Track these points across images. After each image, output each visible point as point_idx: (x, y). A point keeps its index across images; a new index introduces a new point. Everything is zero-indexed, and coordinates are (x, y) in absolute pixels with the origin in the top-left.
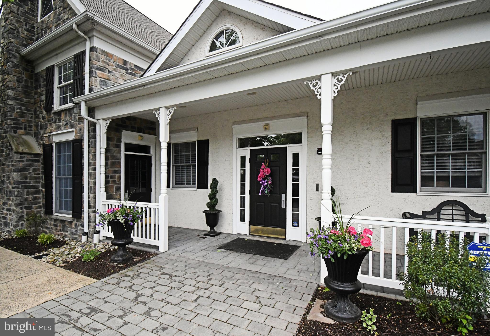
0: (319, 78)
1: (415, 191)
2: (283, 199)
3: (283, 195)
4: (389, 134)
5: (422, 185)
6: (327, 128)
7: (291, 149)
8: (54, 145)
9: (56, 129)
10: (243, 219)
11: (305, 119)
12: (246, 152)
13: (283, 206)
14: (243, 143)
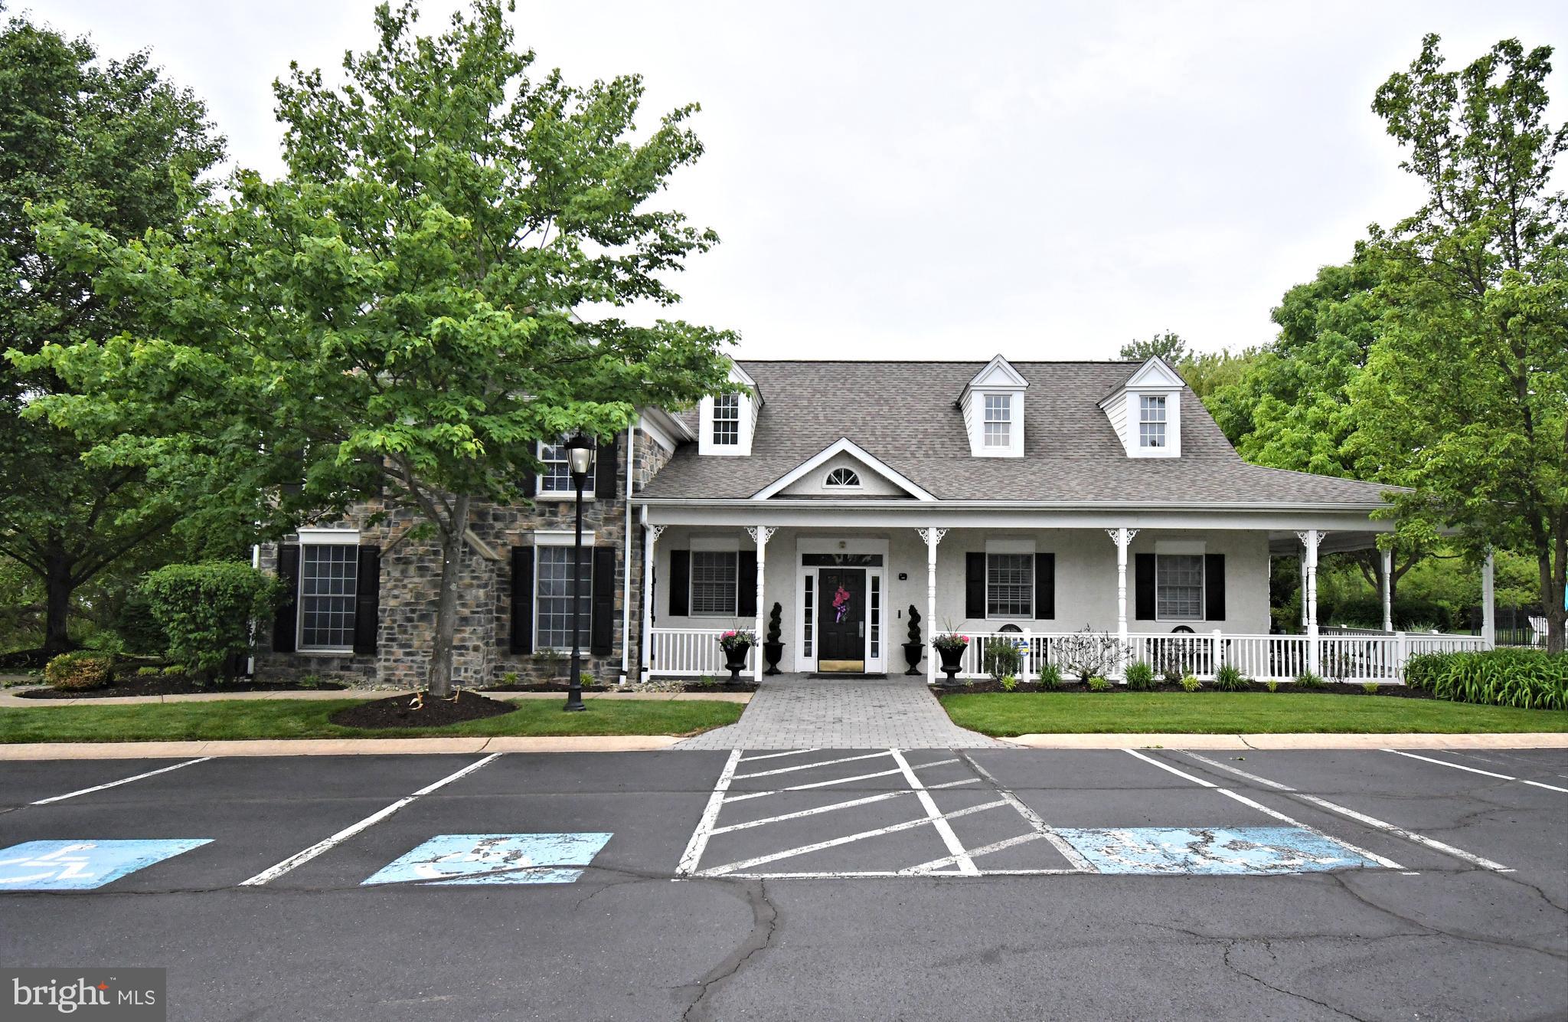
0: (927, 529)
1: (984, 617)
2: (861, 627)
3: (861, 623)
4: (963, 564)
5: (989, 612)
6: (932, 567)
7: (871, 572)
8: (536, 548)
9: (543, 525)
10: (808, 654)
11: (887, 541)
12: (814, 571)
13: (861, 635)
14: (809, 560)
